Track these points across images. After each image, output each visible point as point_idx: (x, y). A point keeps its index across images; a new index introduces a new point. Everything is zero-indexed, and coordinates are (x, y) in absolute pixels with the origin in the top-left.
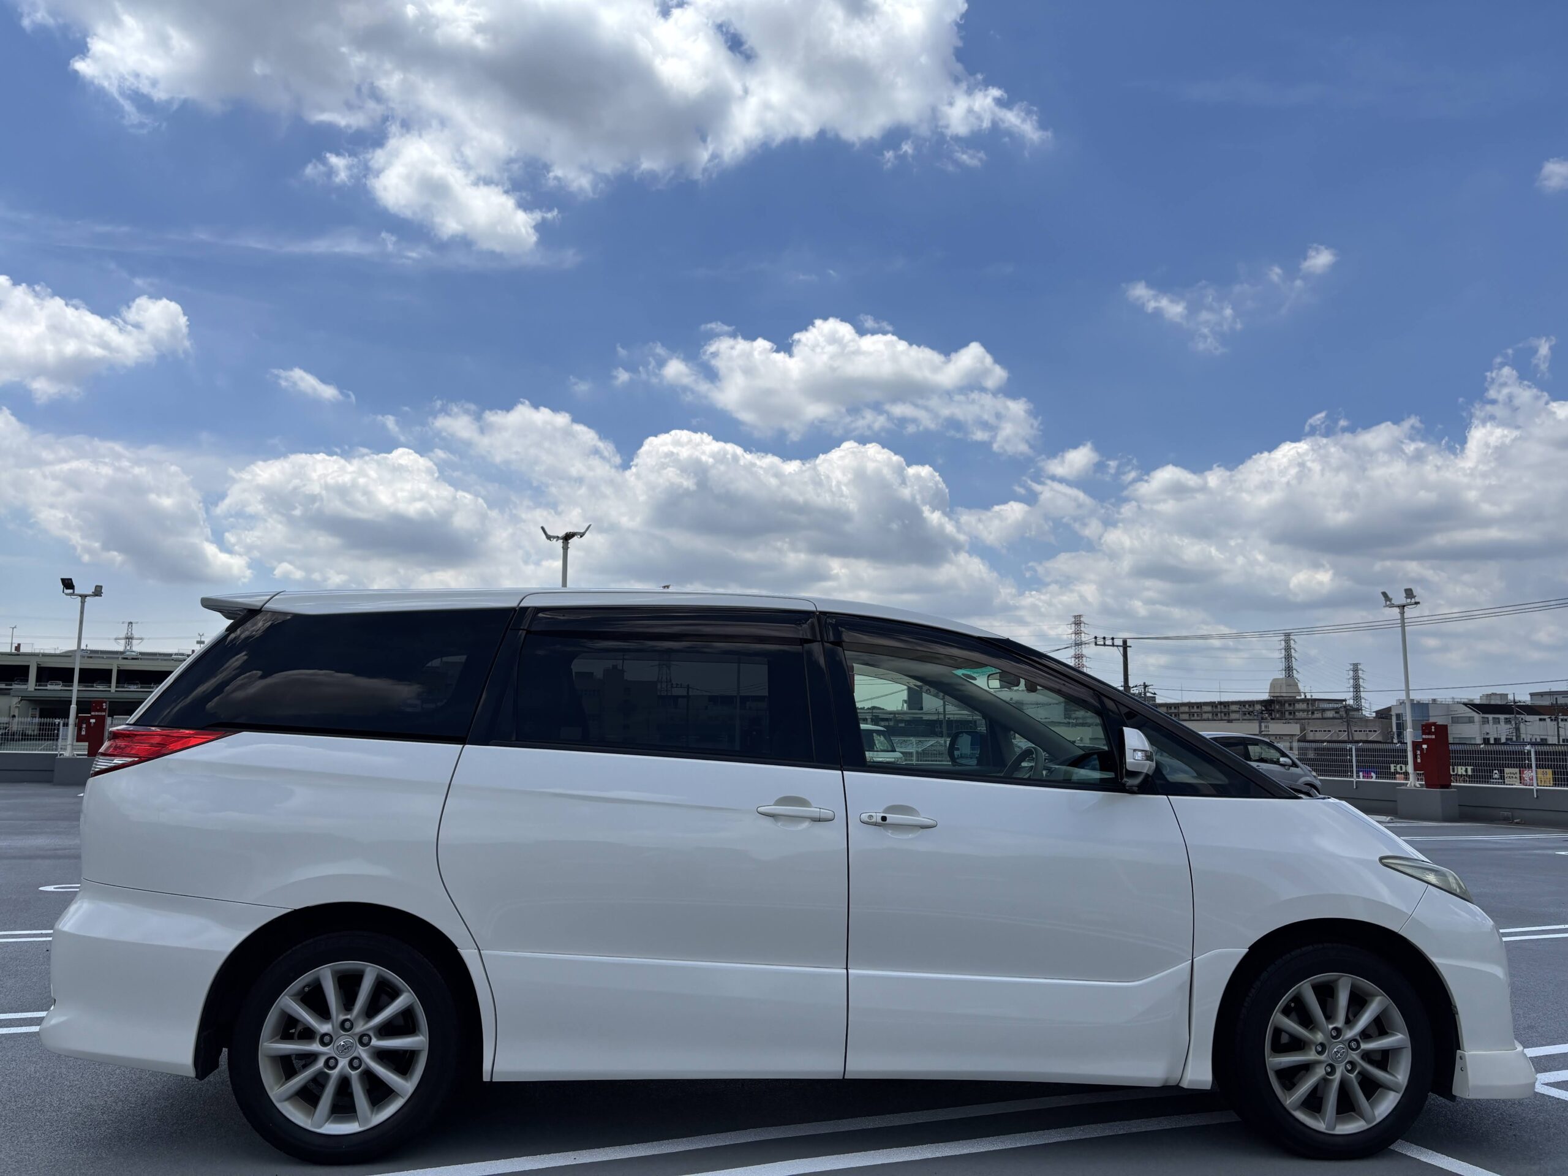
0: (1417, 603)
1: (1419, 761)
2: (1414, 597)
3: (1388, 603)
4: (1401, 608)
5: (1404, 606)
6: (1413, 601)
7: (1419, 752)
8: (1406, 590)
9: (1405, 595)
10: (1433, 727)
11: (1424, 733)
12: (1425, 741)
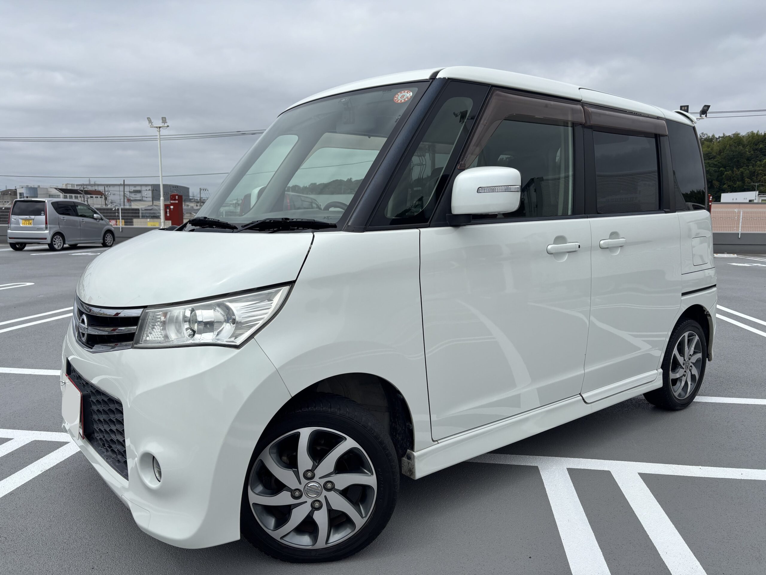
0: (168, 126)
1: (168, 215)
2: (167, 123)
3: (150, 124)
4: (158, 128)
5: (160, 127)
6: (166, 125)
7: (168, 210)
8: (162, 118)
9: (161, 121)
10: (177, 197)
11: (172, 199)
12: (172, 204)
